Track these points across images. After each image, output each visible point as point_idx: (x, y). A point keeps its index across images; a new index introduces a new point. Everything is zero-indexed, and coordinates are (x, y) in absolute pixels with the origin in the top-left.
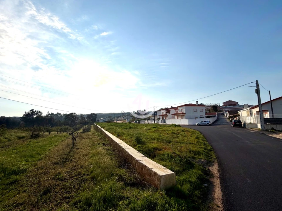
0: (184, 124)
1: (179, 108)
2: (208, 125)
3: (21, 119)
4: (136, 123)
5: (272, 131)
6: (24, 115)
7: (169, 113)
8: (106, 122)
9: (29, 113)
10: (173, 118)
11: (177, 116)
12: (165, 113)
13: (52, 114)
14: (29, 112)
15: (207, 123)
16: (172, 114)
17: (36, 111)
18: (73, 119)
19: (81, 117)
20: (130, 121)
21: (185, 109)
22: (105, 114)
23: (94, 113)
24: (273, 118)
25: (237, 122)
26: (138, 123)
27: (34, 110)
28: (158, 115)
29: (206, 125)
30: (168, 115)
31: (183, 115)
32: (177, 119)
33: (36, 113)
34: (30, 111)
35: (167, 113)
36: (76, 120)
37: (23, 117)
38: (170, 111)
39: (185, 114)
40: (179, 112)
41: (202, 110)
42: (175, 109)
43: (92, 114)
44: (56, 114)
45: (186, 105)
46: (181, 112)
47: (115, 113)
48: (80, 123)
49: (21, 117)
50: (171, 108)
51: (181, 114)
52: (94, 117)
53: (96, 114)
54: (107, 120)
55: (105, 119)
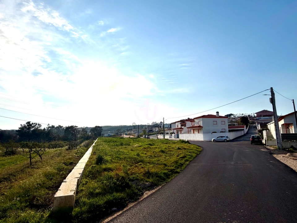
0: (199, 140)
1: (195, 120)
2: (226, 141)
3: (16, 132)
4: (145, 138)
5: (290, 149)
6: (19, 128)
7: (185, 126)
8: (111, 136)
9: (25, 126)
10: (189, 132)
11: (193, 130)
12: (180, 126)
13: (53, 127)
14: (25, 124)
15: (224, 138)
16: (187, 128)
17: (32, 124)
18: (73, 132)
19: (83, 130)
20: (139, 136)
21: (202, 121)
22: (113, 127)
23: (99, 126)
24: (287, 134)
25: (255, 138)
26: (148, 138)
27: (30, 122)
28: (172, 128)
29: (224, 141)
30: (183, 129)
31: (200, 129)
32: (193, 133)
33: (33, 125)
34: (27, 123)
35: (182, 125)
36: (77, 134)
37: (19, 130)
38: (186, 123)
39: (202, 127)
40: (196, 125)
41: (223, 123)
42: (191, 121)
43: (96, 127)
44: (57, 127)
45: (203, 117)
46: (198, 125)
47: (126, 126)
48: (82, 138)
49: (17, 131)
50: (187, 120)
51: (197, 127)
52: (99, 130)
53: (101, 127)
54: (112, 134)
55: (110, 133)
